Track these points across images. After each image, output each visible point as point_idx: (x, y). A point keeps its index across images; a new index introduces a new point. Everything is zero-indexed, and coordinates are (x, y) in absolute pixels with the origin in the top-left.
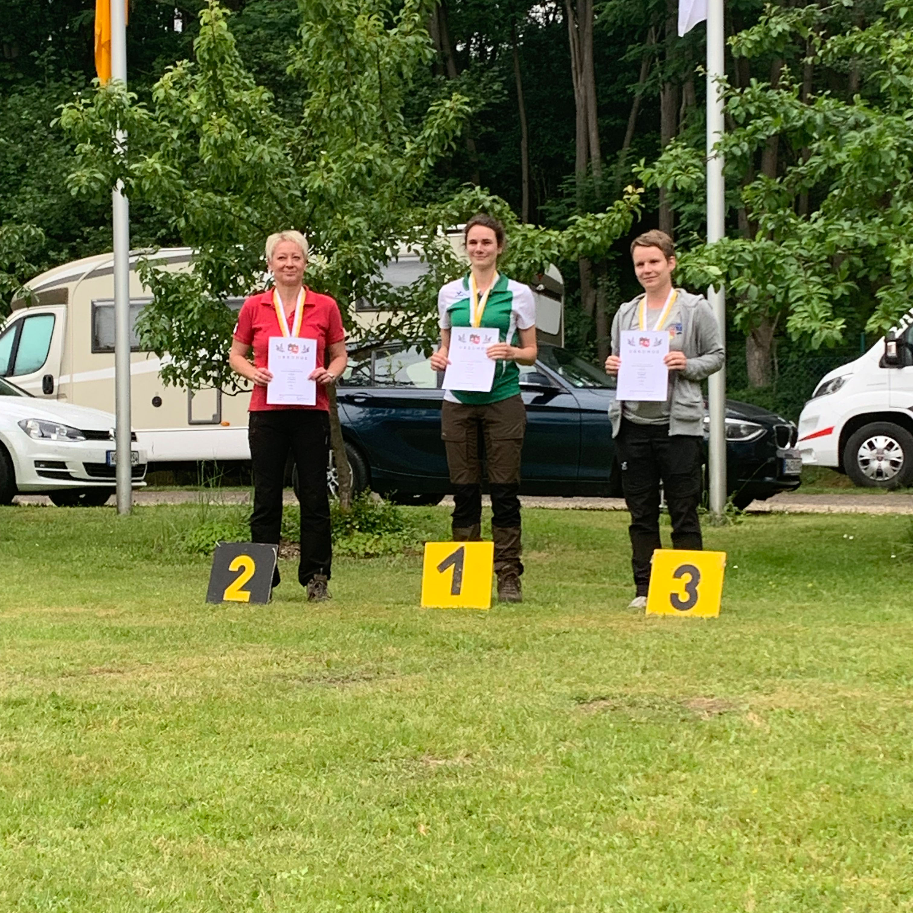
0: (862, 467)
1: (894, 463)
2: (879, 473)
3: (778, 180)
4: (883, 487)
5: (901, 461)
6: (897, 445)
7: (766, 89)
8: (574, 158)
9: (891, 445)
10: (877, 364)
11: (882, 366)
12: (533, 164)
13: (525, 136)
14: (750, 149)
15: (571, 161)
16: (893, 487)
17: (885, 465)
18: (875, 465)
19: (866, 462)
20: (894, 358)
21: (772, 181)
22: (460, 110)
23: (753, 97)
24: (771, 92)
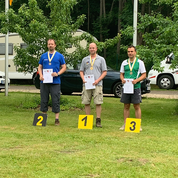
0: (161, 85)
1: (168, 84)
2: (165, 86)
3: (150, 33)
4: (166, 89)
5: (170, 84)
6: (169, 80)
7: (148, 16)
8: (100, 12)
9: (168, 80)
10: (165, 63)
11: (166, 63)
12: (90, 13)
13: (89, 7)
14: (144, 27)
15: (99, 13)
16: (168, 89)
17: (166, 84)
18: (164, 84)
19: (162, 84)
20: (169, 62)
21: (148, 34)
22: (84, 18)
23: (146, 18)
24: (150, 17)
